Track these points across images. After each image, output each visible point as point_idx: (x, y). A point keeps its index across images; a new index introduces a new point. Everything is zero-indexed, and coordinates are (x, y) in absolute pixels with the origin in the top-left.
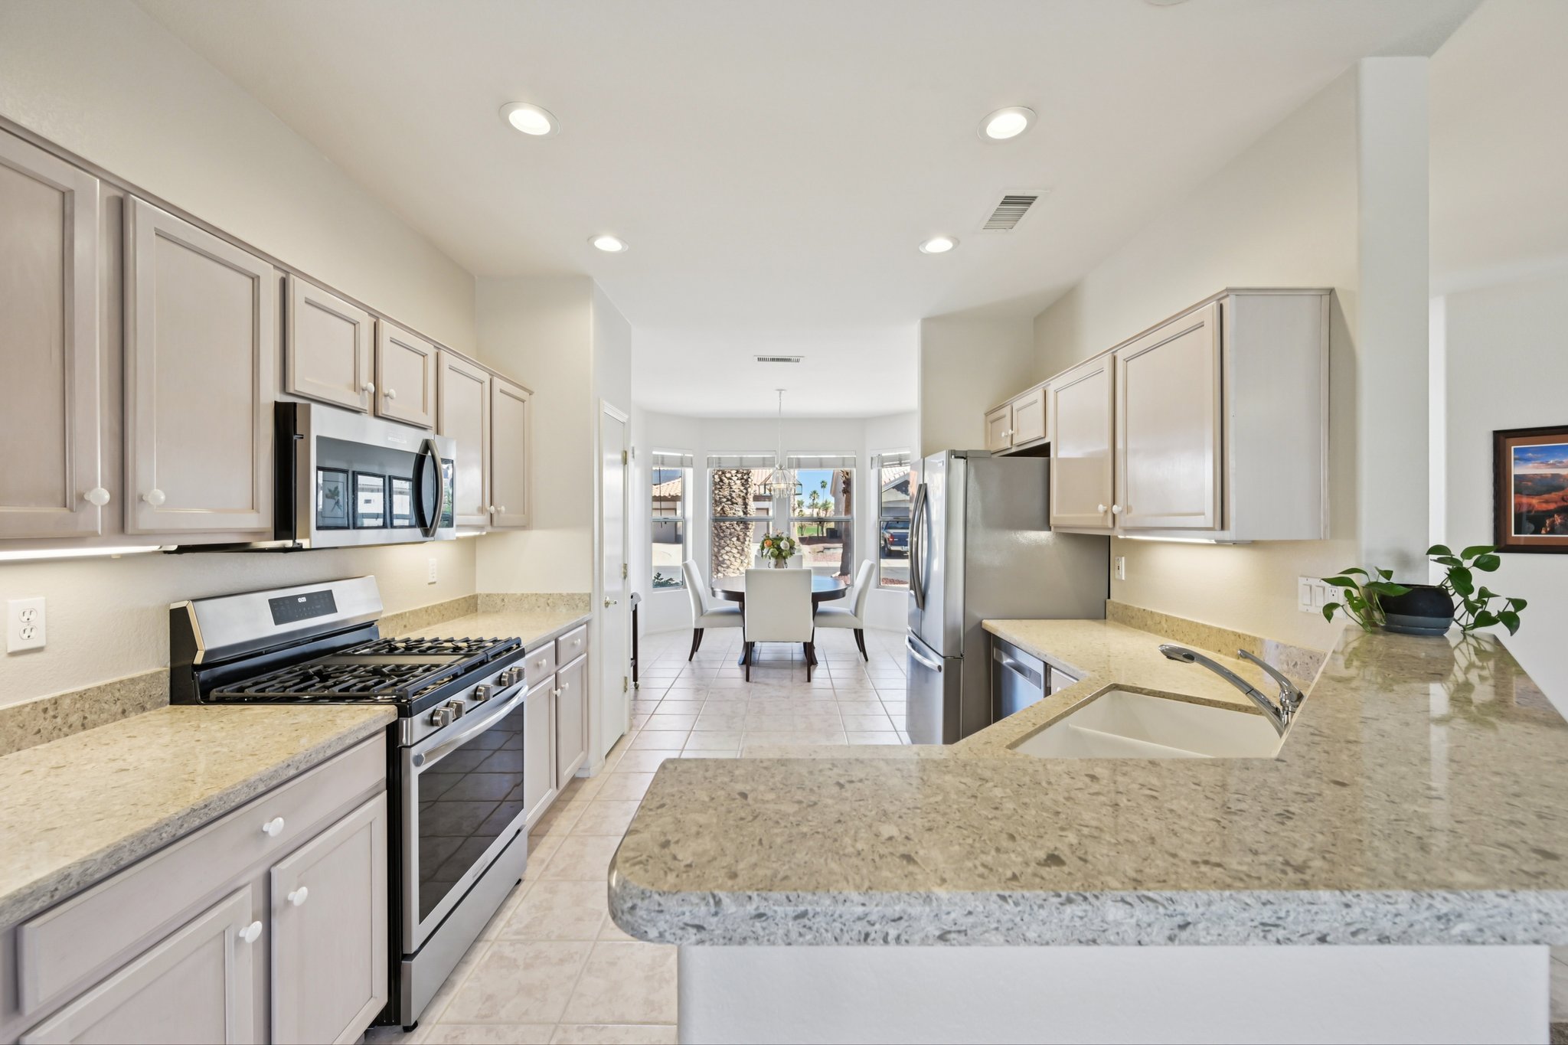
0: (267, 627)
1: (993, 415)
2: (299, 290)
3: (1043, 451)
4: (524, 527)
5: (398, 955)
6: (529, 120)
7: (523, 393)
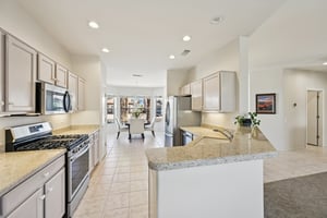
0: (28, 133)
1: (180, 89)
2: (41, 57)
3: (190, 96)
4: (84, 110)
5: (67, 202)
6: (94, 25)
7: (84, 81)
